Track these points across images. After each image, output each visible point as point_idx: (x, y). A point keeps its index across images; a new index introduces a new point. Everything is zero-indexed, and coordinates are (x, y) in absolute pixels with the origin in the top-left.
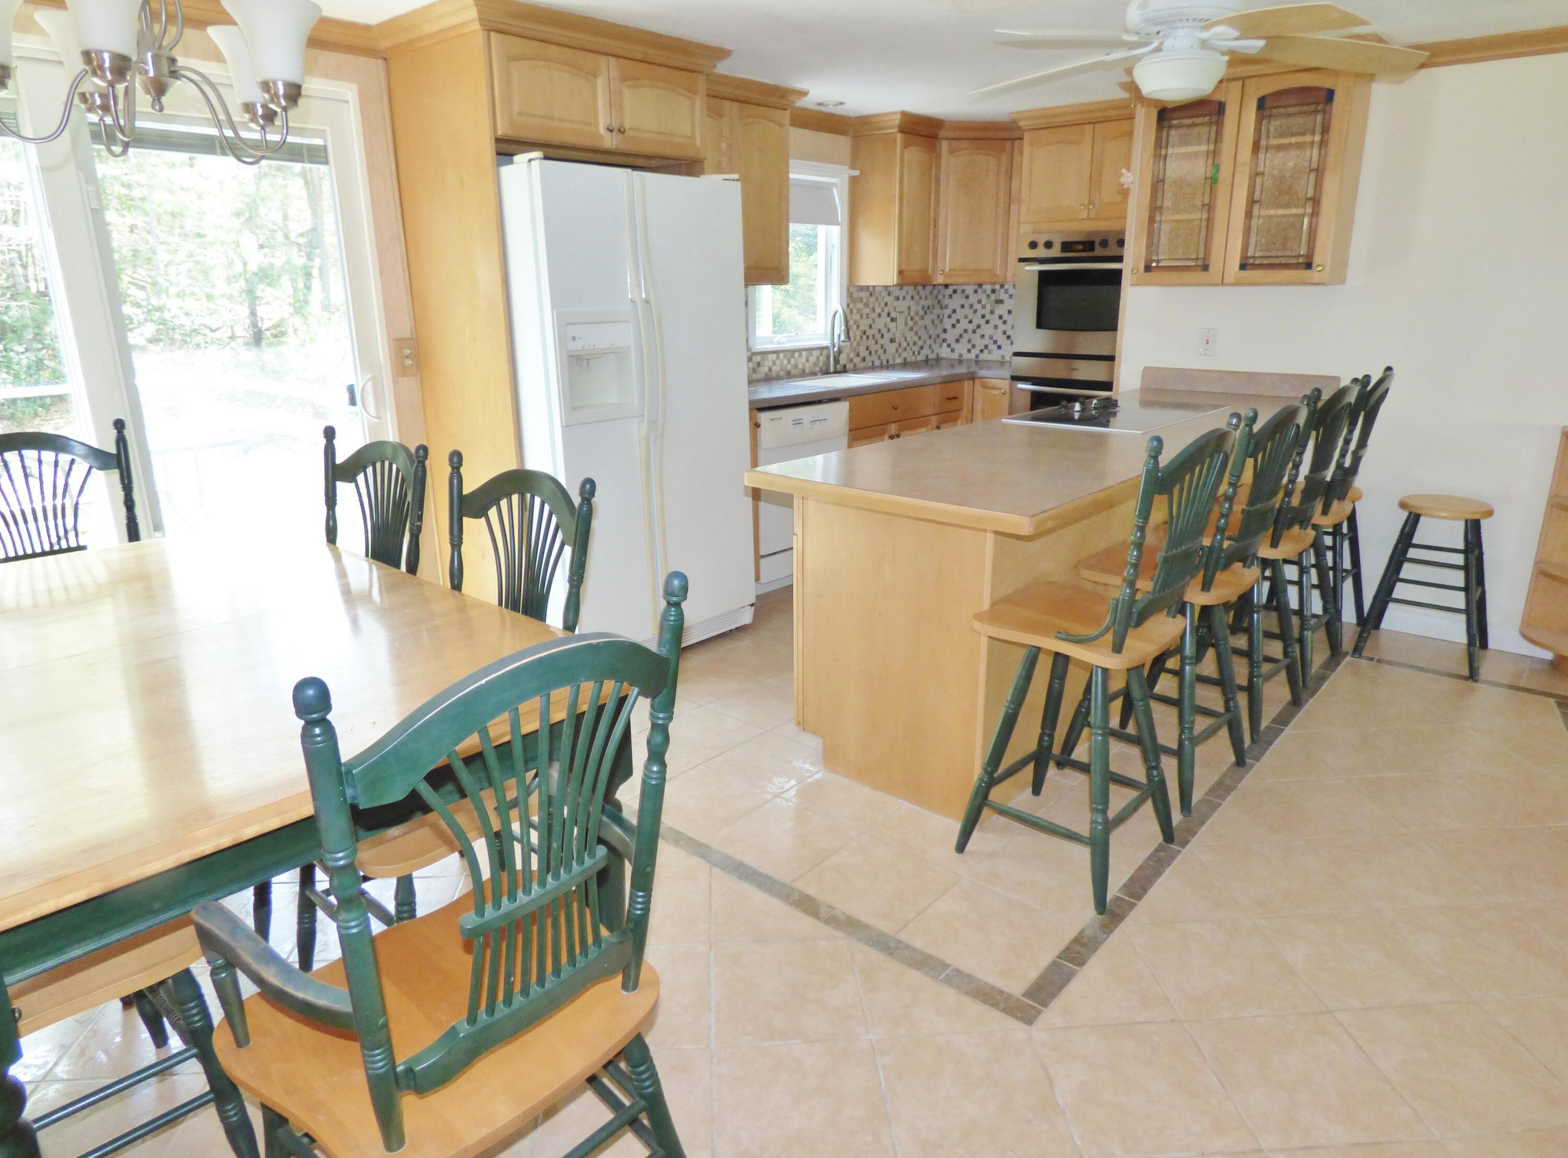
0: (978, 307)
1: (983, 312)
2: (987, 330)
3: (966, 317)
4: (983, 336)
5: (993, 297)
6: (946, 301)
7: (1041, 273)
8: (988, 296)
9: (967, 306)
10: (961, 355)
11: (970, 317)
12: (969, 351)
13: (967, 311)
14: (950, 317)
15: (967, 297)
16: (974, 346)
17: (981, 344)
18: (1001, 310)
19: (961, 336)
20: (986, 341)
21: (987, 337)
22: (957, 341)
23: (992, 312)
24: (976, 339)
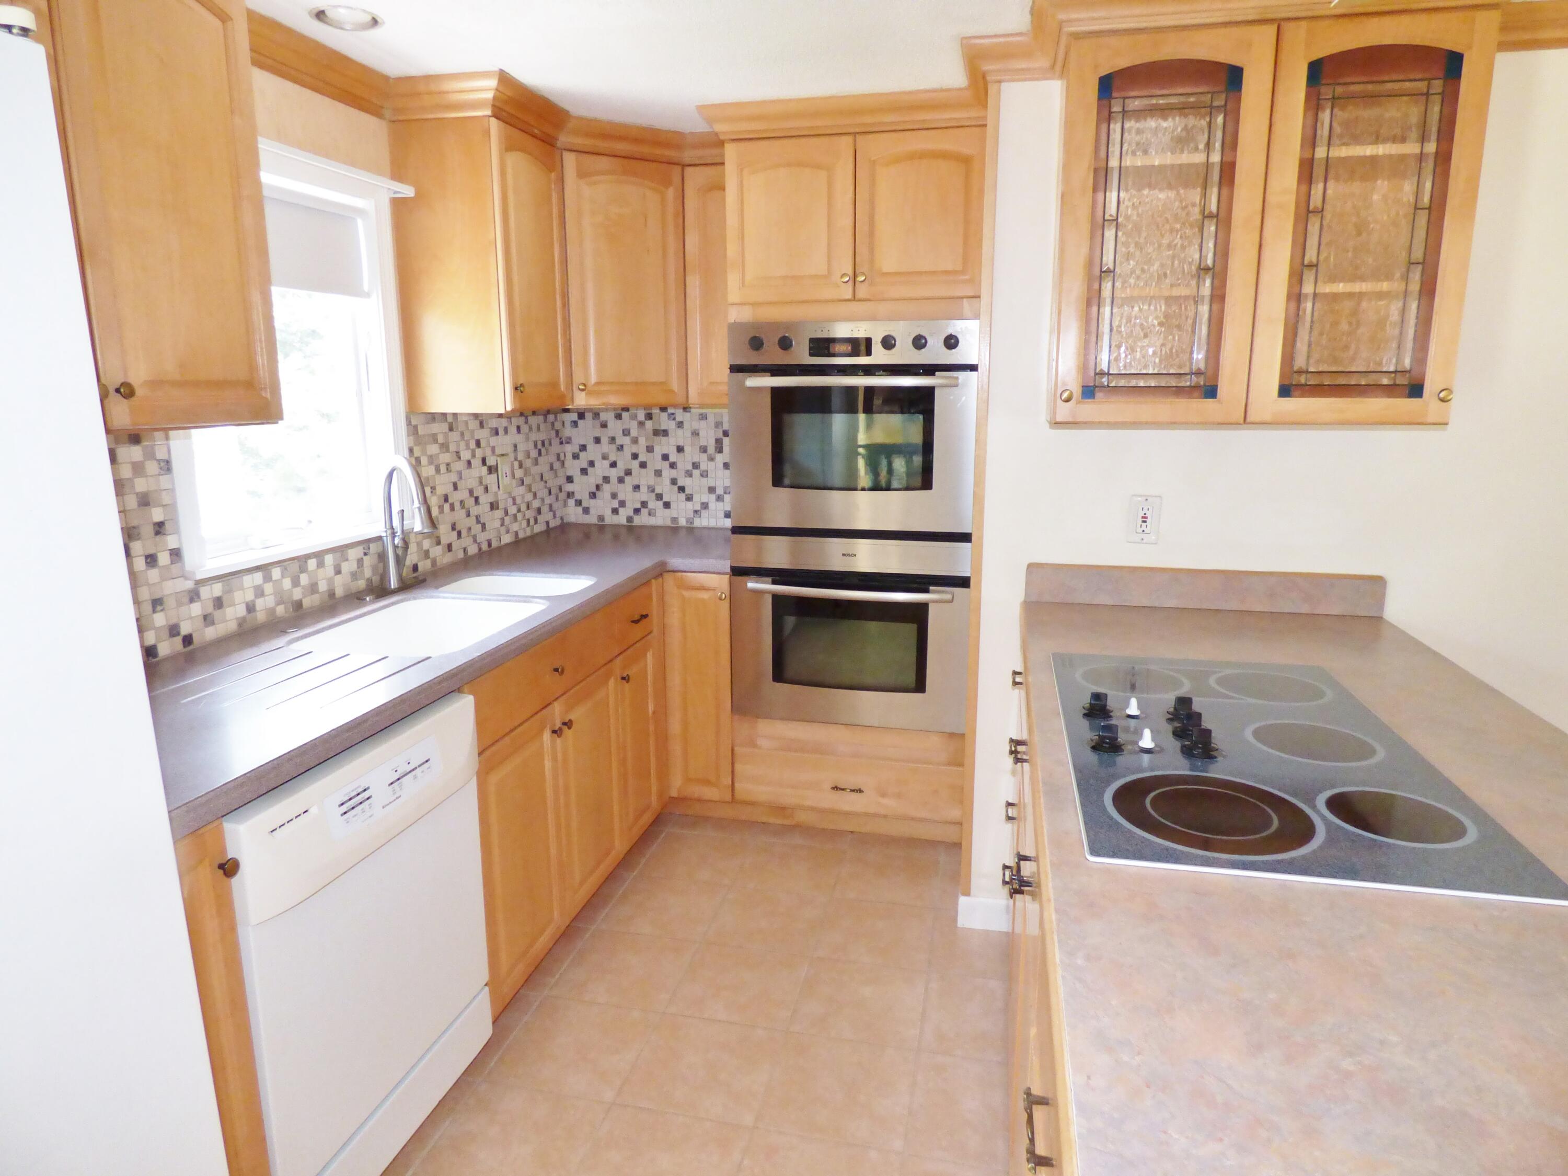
0: (626, 441)
1: (634, 449)
2: (645, 478)
3: (605, 457)
4: (637, 488)
5: (649, 425)
6: (568, 431)
7: (776, 392)
8: (641, 424)
9: (605, 440)
10: (601, 518)
11: (612, 458)
12: (615, 511)
13: (605, 446)
14: (576, 457)
15: (604, 425)
16: (622, 504)
17: (633, 501)
18: (666, 446)
19: (598, 487)
20: (644, 495)
21: (644, 489)
22: (593, 495)
23: (650, 449)
24: (625, 492)
